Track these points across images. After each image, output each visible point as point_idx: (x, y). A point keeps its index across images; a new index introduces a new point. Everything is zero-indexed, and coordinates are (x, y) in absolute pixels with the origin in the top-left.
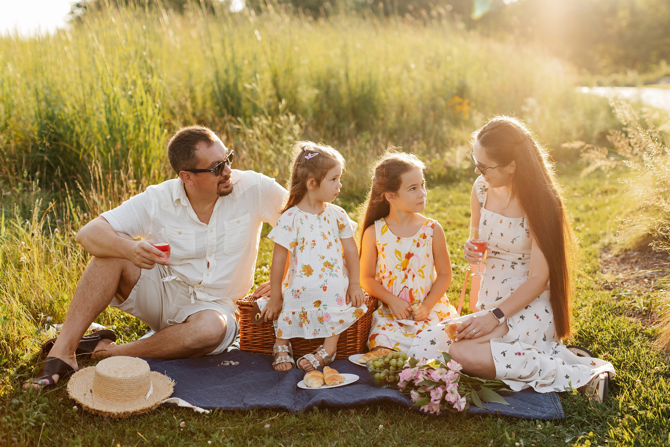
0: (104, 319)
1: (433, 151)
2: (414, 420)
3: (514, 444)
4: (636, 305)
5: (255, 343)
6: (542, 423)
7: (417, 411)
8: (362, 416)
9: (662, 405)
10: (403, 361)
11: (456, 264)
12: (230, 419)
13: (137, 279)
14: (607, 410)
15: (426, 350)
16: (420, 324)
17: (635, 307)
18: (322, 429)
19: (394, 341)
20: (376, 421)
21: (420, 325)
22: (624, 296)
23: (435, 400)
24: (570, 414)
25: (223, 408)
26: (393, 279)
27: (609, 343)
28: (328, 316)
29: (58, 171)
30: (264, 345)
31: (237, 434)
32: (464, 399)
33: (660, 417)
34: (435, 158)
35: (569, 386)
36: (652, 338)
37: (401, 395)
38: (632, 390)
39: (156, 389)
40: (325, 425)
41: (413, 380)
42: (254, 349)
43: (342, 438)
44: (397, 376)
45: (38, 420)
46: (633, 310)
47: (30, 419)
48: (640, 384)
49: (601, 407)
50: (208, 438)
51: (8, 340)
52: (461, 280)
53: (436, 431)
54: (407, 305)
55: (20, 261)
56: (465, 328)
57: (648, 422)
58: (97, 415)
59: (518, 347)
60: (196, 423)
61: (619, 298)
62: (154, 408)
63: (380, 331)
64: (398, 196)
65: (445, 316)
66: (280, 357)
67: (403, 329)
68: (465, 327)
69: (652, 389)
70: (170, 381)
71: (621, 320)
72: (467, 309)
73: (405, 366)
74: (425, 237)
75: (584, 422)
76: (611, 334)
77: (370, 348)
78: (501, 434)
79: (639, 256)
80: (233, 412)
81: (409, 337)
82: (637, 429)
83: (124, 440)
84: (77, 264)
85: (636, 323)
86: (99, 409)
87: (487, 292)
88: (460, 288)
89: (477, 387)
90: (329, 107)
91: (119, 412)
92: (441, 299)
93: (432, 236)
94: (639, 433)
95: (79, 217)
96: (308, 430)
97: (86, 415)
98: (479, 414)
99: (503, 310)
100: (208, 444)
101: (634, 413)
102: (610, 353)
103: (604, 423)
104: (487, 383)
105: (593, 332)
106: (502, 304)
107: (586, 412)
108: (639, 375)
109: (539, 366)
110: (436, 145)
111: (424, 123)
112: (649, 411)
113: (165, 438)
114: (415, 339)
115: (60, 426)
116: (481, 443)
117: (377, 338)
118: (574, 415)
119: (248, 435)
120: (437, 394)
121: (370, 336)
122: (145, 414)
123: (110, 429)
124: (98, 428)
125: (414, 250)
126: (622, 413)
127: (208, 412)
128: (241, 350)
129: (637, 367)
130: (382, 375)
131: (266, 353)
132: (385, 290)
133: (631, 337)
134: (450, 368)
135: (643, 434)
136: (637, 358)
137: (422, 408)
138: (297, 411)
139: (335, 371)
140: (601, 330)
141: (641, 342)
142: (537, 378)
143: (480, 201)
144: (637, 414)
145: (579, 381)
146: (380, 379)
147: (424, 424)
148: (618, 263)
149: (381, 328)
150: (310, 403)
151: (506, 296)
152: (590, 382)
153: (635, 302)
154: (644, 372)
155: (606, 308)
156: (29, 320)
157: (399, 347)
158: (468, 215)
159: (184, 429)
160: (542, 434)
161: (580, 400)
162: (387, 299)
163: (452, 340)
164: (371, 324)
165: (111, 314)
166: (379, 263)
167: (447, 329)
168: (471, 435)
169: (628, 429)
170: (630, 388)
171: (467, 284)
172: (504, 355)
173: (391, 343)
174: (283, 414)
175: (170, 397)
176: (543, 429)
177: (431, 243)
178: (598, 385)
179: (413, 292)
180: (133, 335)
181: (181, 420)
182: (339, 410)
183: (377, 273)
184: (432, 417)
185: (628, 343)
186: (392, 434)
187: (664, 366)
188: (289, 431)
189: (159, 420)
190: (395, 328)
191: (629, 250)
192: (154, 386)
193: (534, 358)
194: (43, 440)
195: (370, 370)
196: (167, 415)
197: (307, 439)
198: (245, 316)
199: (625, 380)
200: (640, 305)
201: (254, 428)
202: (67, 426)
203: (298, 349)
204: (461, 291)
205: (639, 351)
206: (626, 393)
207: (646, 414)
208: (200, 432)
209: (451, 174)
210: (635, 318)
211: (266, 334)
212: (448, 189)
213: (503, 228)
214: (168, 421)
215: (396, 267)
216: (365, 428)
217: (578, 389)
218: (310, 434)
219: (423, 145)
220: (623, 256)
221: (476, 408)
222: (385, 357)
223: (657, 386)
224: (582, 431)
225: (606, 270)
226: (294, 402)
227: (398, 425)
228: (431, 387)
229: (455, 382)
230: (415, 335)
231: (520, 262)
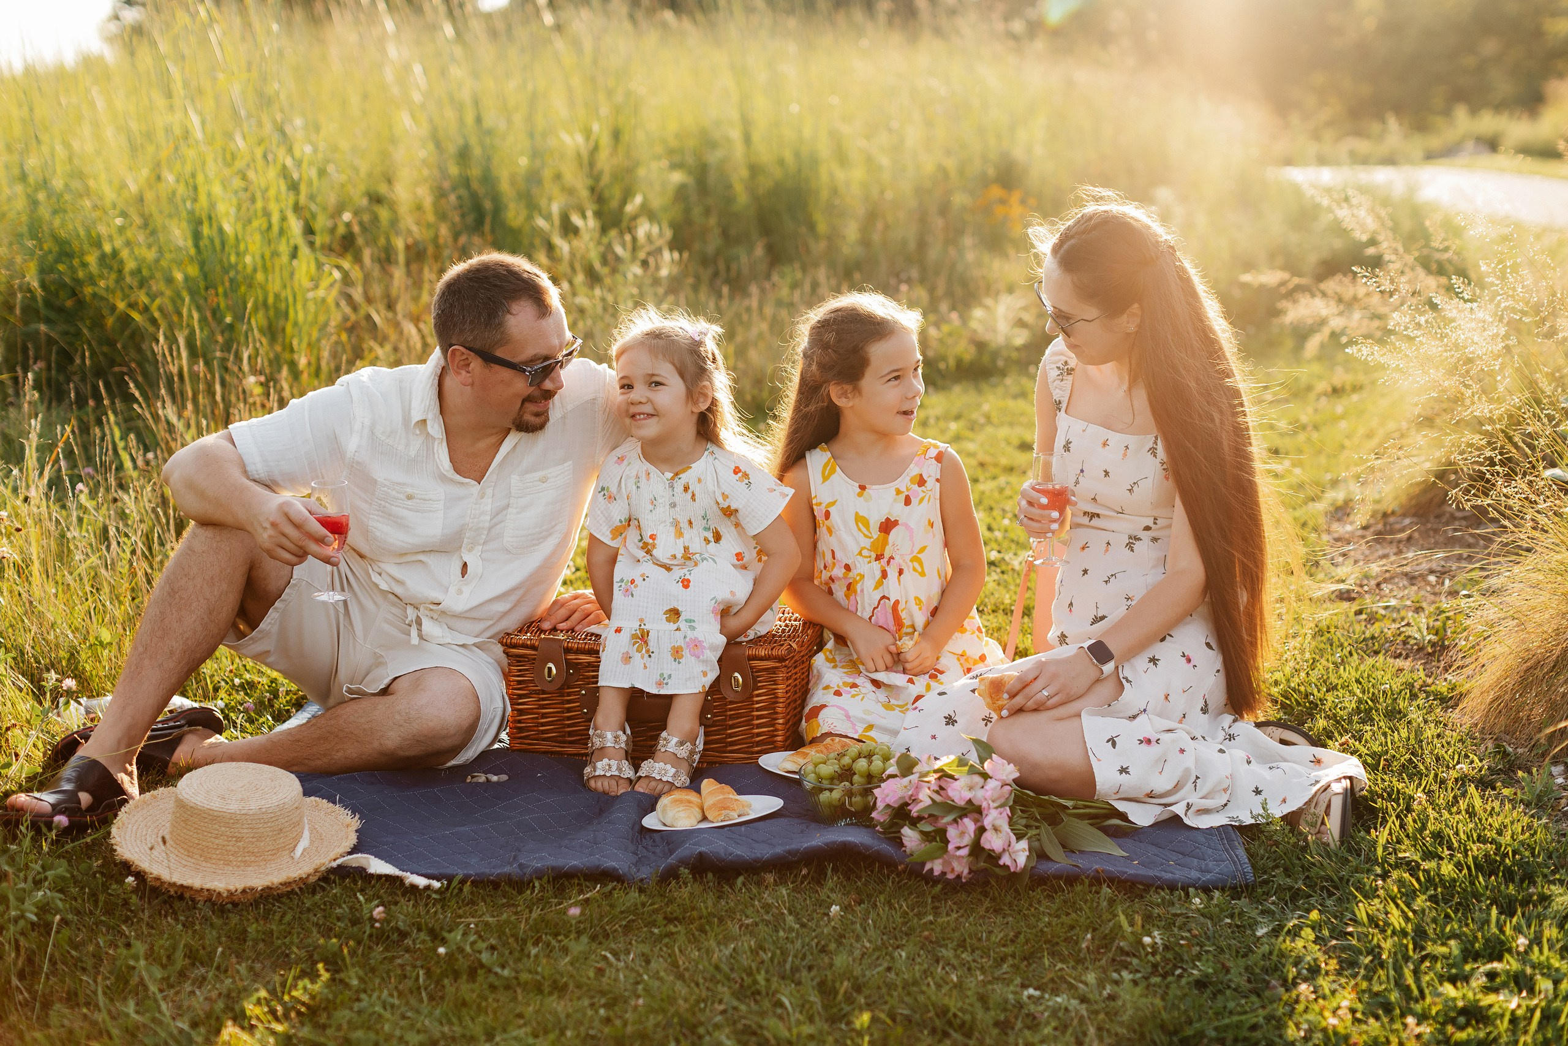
0: (195, 686)
1: (944, 307)
2: (911, 893)
3: (1140, 942)
4: (1412, 631)
5: (543, 732)
6: (1202, 895)
7: (916, 873)
8: (791, 887)
9: (1474, 848)
10: (883, 763)
12: (488, 900)
13: (282, 587)
14: (1349, 861)
15: (934, 737)
16: (921, 682)
17: (1409, 637)
18: (700, 918)
19: (862, 720)
20: (823, 897)
21: (920, 685)
22: (1383, 612)
23: (959, 848)
24: (1265, 872)
25: (470, 876)
26: (856, 582)
27: (1350, 715)
29: (82, 359)
30: (564, 736)
31: (504, 933)
32: (1024, 844)
33: (1470, 875)
34: (948, 321)
35: (1261, 811)
36: (1449, 701)
37: (879, 838)
38: (1406, 816)
39: (317, 837)
40: (706, 908)
41: (907, 804)
42: (543, 747)
43: (747, 937)
44: (870, 798)
45: (44, 909)
46: (1405, 643)
47: (28, 905)
48: (1424, 802)
49: (1337, 855)
50: (437, 942)
52: (1012, 587)
53: (962, 916)
54: (887, 639)
56: (1023, 688)
57: (1444, 887)
58: (181, 897)
59: (1145, 726)
60: (410, 909)
61: (1372, 619)
62: (312, 879)
63: (828, 698)
64: (860, 393)
65: (975, 663)
67: (881, 695)
68: (1024, 684)
69: (1451, 814)
70: (349, 817)
71: (1378, 664)
73: (887, 773)
74: (922, 482)
75: (1299, 889)
76: (1355, 695)
77: (808, 738)
78: (1110, 920)
79: (1414, 526)
80: (496, 885)
81: (897, 711)
82: (1420, 902)
84: (131, 563)
85: (1412, 671)
86: (185, 883)
87: (1071, 604)
88: (1011, 605)
89: (1053, 817)
90: (707, 211)
91: (232, 888)
92: (965, 624)
93: (938, 480)
94: (1423, 911)
95: (134, 461)
96: (669, 920)
97: (157, 898)
98: (1058, 877)
99: (1112, 646)
100: (439, 955)
101: (1413, 868)
102: (1353, 736)
103: (1344, 891)
104: (1075, 808)
105: (1315, 692)
106: (1107, 632)
107: (1303, 867)
108: (1420, 784)
109: (1193, 767)
110: (950, 294)
111: (922, 245)
112: (1445, 861)
113: (338, 944)
114: (912, 715)
115: (96, 924)
116: (1065, 940)
117: (823, 714)
118: (1274, 876)
119: (530, 933)
120: (960, 835)
121: (807, 710)
122: (293, 892)
123: (212, 925)
124: (184, 925)
125: (898, 511)
126: (1383, 868)
127: (436, 884)
128: (513, 750)
129: (1415, 767)
130: (836, 795)
131: (566, 755)
132: (838, 605)
133: (1400, 702)
134: (990, 773)
135: (1434, 914)
136: (1417, 746)
137: (928, 867)
138: (642, 880)
139: (728, 788)
140: (1332, 688)
141: (1425, 711)
142: (1188, 795)
143: (1056, 397)
144: (1419, 870)
146: (830, 805)
147: (933, 902)
148: (1368, 544)
149: (832, 691)
150: (672, 860)
151: (1116, 612)
152: (1310, 800)
153: (1408, 624)
154: (1432, 776)
155: (1342, 640)
156: (21, 690)
157: (872, 734)
158: (1025, 447)
159: (382, 924)
160: (1202, 919)
161: (1288, 842)
162: (845, 625)
163: (993, 715)
164: (808, 683)
165: (212, 676)
166: (820, 547)
168: (1041, 925)
169: (1400, 902)
170: (1402, 811)
171: (1027, 596)
172: (1114, 745)
173: (854, 725)
174: (610, 886)
175: (350, 853)
176: (1205, 908)
177: (938, 497)
178: (1329, 806)
179: (900, 608)
180: (261, 720)
181: (376, 902)
182: (739, 874)
183: (816, 570)
184: (952, 887)
185: (1394, 714)
186: (861, 924)
187: (1477, 764)
188: (624, 923)
189: (325, 905)
190: (864, 691)
191: (1393, 513)
192: (313, 830)
193: (1182, 751)
194: (57, 955)
195: (808, 786)
196: (342, 894)
197: (666, 940)
198: (519, 671)
199: (1390, 795)
200: (1419, 630)
201: (543, 919)
202: (112, 922)
204: (1012, 611)
205: (1419, 732)
206: (1393, 822)
207: (1439, 867)
208: (419, 930)
209: (986, 359)
210: (1410, 659)
211: (569, 710)
212: (979, 391)
213: (1109, 457)
214: (344, 906)
215: (861, 554)
216: (798, 914)
217: (1283, 818)
218: (672, 928)
219: (922, 293)
220: (1380, 527)
221: (1050, 864)
222: (841, 755)
223: (1463, 804)
224: (1293, 911)
225: (1341, 559)
226: (634, 859)
227: (875, 906)
228: (949, 818)
229: (1002, 806)
230: (910, 706)
231: (1146, 536)
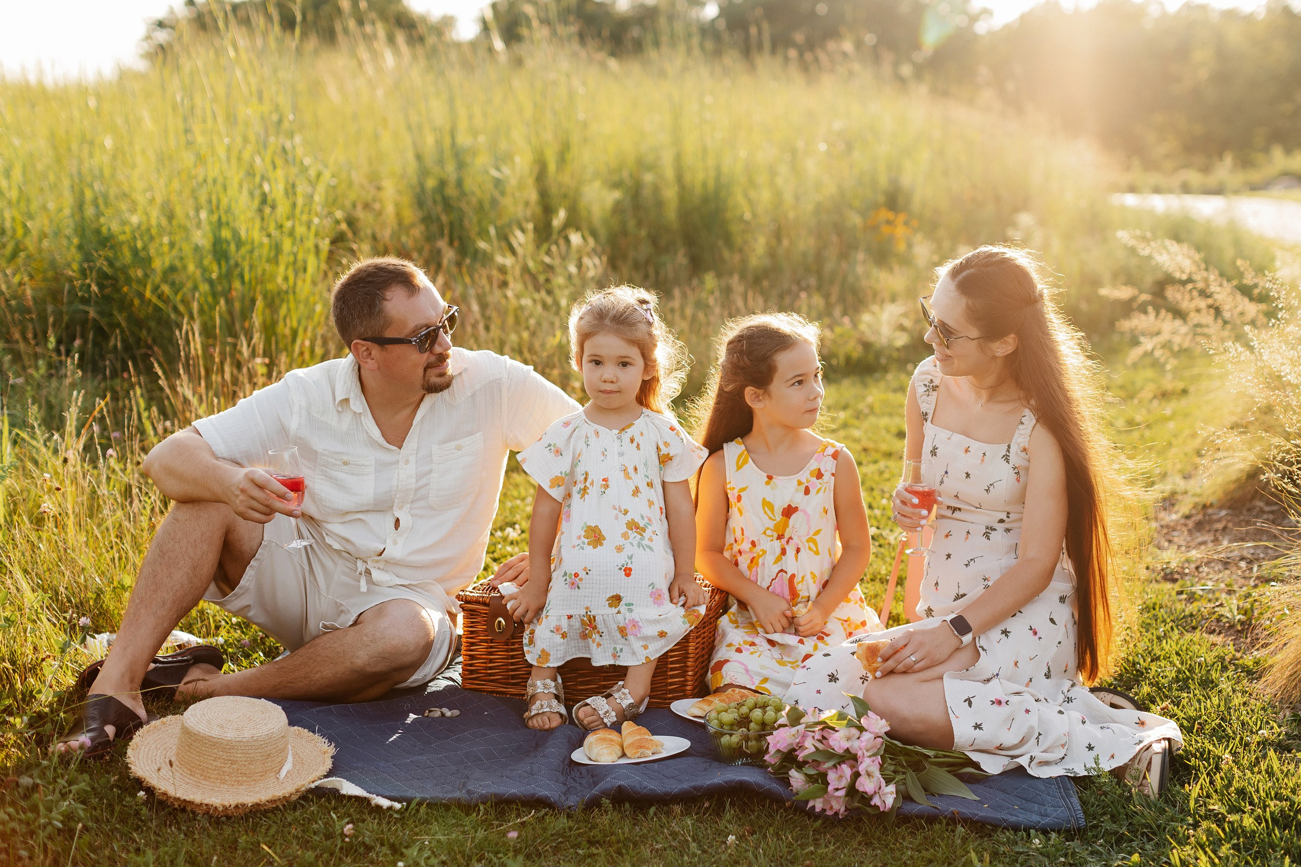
0: (200, 625)
1: (837, 312)
2: (796, 826)
4: (1224, 611)
5: (490, 675)
6: (1041, 836)
7: (801, 809)
8: (695, 817)
9: (1272, 804)
10: (776, 713)
11: (878, 528)
12: (440, 820)
13: (255, 547)
14: (1166, 811)
15: (819, 692)
16: (810, 643)
17: (1222, 615)
18: (618, 842)
19: (758, 674)
20: (722, 827)
21: (809, 645)
22: (1201, 593)
23: (837, 789)
24: (1095, 818)
25: (425, 799)
26: (759, 556)
27: (1170, 683)
28: (635, 624)
29: (116, 341)
30: (508, 679)
31: (453, 850)
32: (892, 788)
33: (1268, 827)
34: (840, 324)
35: (1094, 765)
36: (1253, 674)
37: (771, 778)
38: (1215, 774)
39: (299, 761)
40: (623, 833)
41: (795, 750)
42: (490, 687)
43: (657, 860)
44: (763, 743)
45: (69, 817)
46: (1218, 620)
47: (54, 814)
48: (1230, 762)
49: (1156, 805)
50: (397, 857)
51: (13, 663)
52: (888, 559)
53: (838, 848)
54: (784, 606)
55: (41, 510)
56: (895, 653)
57: (1245, 837)
58: (184, 810)
59: (996, 689)
60: (375, 827)
61: (1192, 598)
62: (294, 798)
63: (732, 655)
64: (770, 396)
65: (856, 628)
66: (538, 703)
67: (776, 652)
68: (895, 651)
69: (1253, 773)
70: (326, 745)
71: (1195, 639)
72: (898, 615)
73: (778, 722)
74: (819, 475)
75: (1123, 834)
76: (1174, 665)
77: (713, 687)
78: (963, 856)
79: (1229, 518)
80: (447, 807)
81: (788, 667)
82: (1225, 850)
83: (235, 858)
84: (150, 519)
85: (1224, 646)
86: (187, 799)
87: (937, 584)
88: (887, 575)
89: (917, 765)
90: (639, 224)
91: (227, 804)
92: (850, 596)
93: (833, 474)
94: (1227, 858)
95: (155, 428)
96: (591, 843)
97: (163, 810)
98: (920, 816)
99: (971, 621)
101: (1219, 820)
102: (1173, 702)
103: (1161, 837)
104: (936, 757)
105: (1141, 661)
106: (968, 608)
107: (1127, 815)
108: (1228, 746)
109: (1036, 726)
110: (842, 299)
111: (819, 257)
112: (1247, 815)
113: (314, 856)
114: (800, 672)
115: (111, 830)
117: (726, 668)
118: (1102, 822)
119: (475, 851)
120: (839, 778)
121: (712, 664)
122: (277, 808)
123: (209, 836)
124: (186, 835)
125: (798, 499)
126: (1195, 819)
127: (397, 806)
128: (464, 688)
129: (1224, 731)
130: (735, 739)
131: (511, 695)
132: (741, 575)
133: (1213, 672)
134: (866, 727)
135: (1236, 860)
136: (1226, 713)
137: (810, 804)
138: (569, 807)
139: (644, 730)
140: (1156, 659)
141: (1233, 682)
142: (1032, 749)
143: (924, 410)
144: (1225, 821)
145: (1113, 757)
146: (730, 747)
147: (814, 834)
148: (1190, 531)
149: (734, 648)
150: (595, 791)
151: (975, 591)
152: (1134, 758)
153: (1221, 605)
154: (1238, 739)
155: (1165, 617)
156: (55, 625)
157: (767, 685)
158: (901, 435)
159: (351, 839)
160: (1040, 857)
161: (1115, 793)
162: (747, 593)
163: (869, 675)
164: (714, 641)
165: (214, 616)
166: (731, 524)
167: (860, 652)
168: (905, 858)
169: (1207, 849)
170: (1212, 770)
171: (901, 567)
172: (970, 704)
173: (752, 678)
174: (543, 812)
175: (326, 777)
176: (1044, 847)
177: (832, 488)
178: (1150, 763)
179: (795, 581)
180: (255, 656)
181: (347, 820)
182: (651, 805)
183: (727, 544)
184: (830, 822)
185: (1207, 684)
186: (753, 853)
187: (1277, 730)
188: (554, 844)
189: (304, 820)
190: (761, 649)
191: (1211, 505)
192: (296, 755)
193: (1027, 711)
194: (78, 857)
195: (712, 730)
196: (318, 812)
197: (589, 860)
198: (472, 622)
199: (1202, 755)
200: (1231, 611)
201: (486, 838)
202: (125, 830)
203: (574, 687)
204: (887, 581)
205: (1228, 700)
206: (1204, 779)
207: (1242, 820)
208: (382, 844)
209: (871, 357)
210: (1222, 635)
211: (513, 657)
212: (865, 385)
213: (970, 462)
214: (320, 822)
215: (765, 533)
216: (700, 841)
217: (1112, 772)
218: (594, 850)
219: (818, 301)
220: (1199, 517)
221: (913, 805)
222: (741, 705)
223: (1263, 766)
224: (1118, 853)
225: (1166, 544)
226: (564, 789)
227: (765, 837)
228: (829, 764)
229: (874, 755)
230: (799, 663)
231: (1000, 527)
